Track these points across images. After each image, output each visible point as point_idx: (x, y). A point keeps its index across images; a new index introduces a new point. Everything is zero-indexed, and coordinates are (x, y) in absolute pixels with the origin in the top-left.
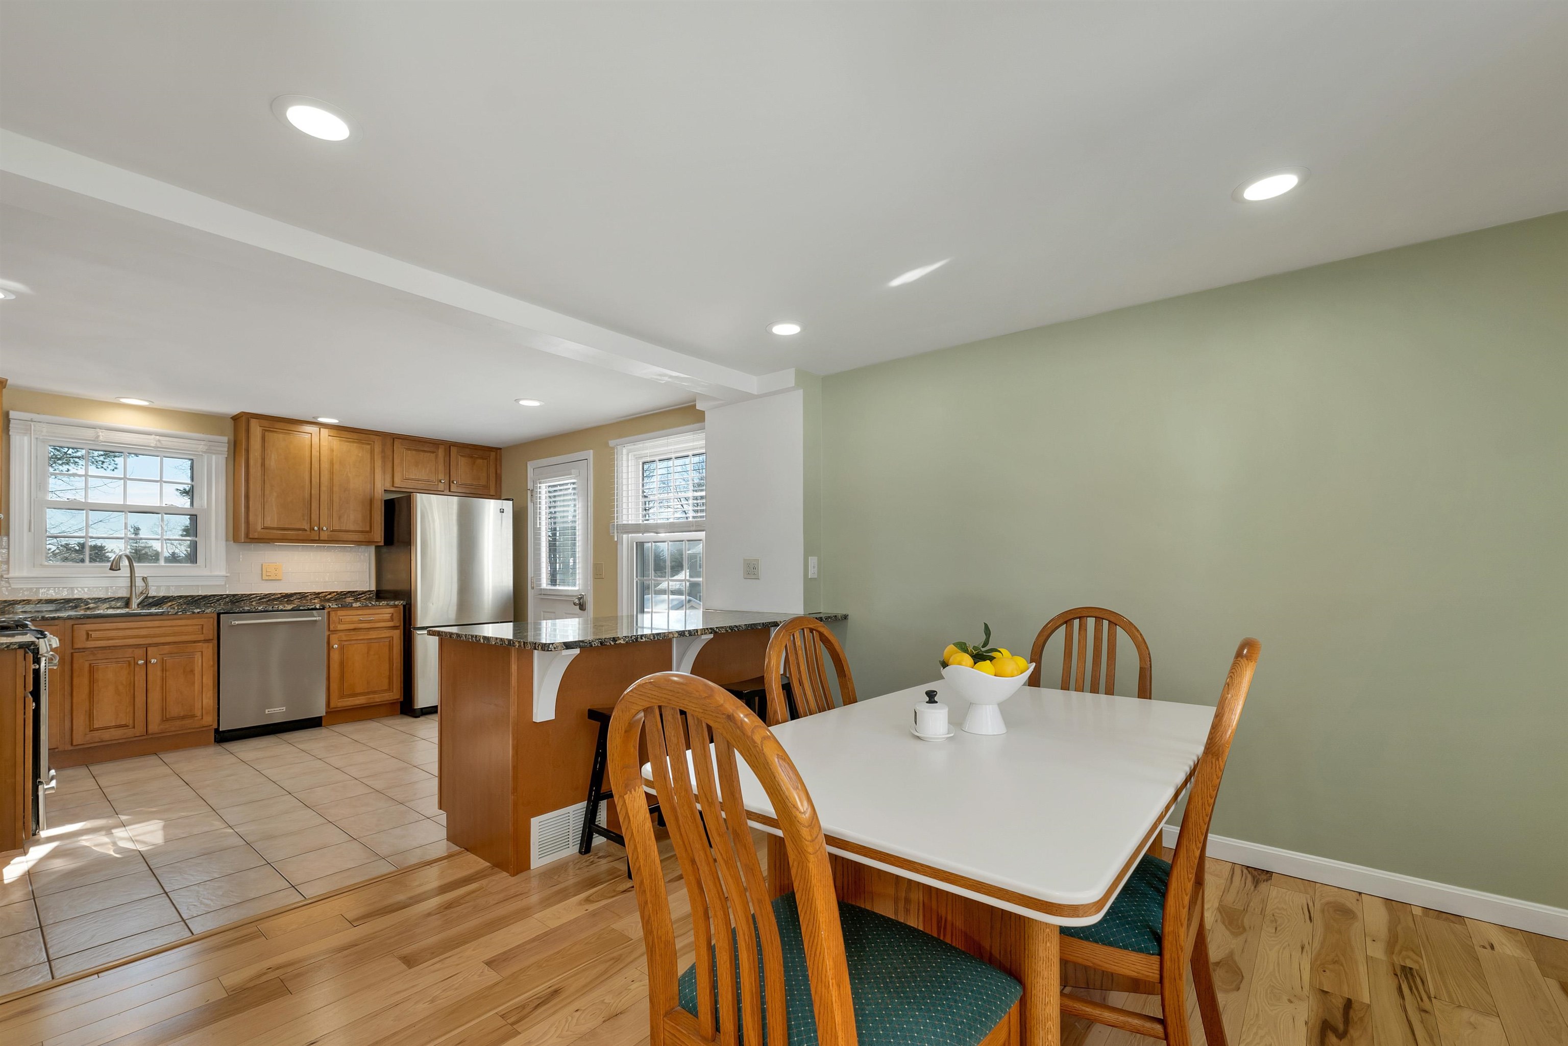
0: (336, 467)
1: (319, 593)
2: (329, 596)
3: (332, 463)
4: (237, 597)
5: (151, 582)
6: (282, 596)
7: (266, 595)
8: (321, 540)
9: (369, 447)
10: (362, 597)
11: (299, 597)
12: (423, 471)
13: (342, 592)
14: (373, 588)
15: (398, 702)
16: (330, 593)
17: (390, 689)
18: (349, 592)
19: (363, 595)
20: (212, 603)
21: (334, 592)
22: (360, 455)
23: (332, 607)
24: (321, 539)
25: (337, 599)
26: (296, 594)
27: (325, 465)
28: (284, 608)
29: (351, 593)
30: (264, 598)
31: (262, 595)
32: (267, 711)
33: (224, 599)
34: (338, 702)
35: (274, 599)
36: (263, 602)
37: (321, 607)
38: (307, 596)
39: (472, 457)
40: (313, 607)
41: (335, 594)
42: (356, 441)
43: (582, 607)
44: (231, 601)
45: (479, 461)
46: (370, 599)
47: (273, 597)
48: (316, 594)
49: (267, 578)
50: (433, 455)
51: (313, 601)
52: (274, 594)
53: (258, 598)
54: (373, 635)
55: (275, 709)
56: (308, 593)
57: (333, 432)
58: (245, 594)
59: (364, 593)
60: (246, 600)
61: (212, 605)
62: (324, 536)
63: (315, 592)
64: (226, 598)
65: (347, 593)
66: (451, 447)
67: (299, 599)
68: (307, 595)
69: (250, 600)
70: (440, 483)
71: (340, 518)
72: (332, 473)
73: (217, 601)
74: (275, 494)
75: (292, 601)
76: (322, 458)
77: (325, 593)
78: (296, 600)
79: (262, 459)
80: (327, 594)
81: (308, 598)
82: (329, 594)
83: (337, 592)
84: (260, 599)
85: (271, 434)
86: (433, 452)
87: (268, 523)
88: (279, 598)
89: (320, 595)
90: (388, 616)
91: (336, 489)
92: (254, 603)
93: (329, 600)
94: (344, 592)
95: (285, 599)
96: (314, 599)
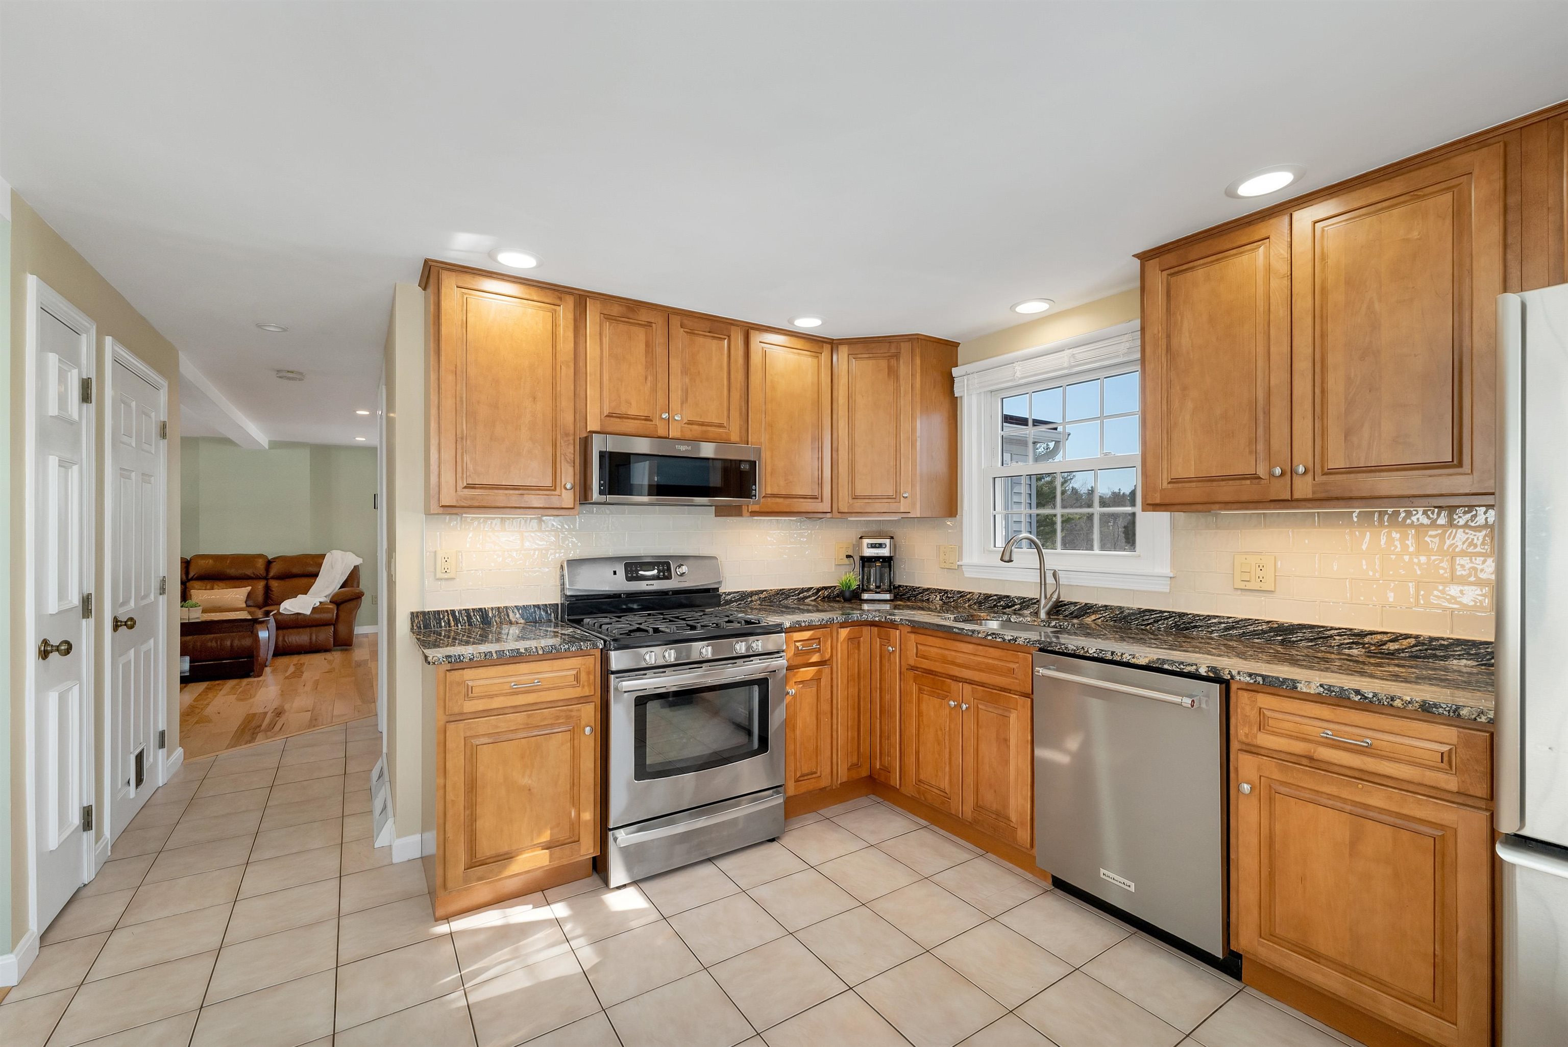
0: (1337, 297)
1: (1362, 634)
2: (1393, 646)
3: (1320, 291)
4: (1185, 619)
6: (1271, 629)
7: (1237, 622)
8: (1298, 500)
11: (1308, 635)
13: (1432, 639)
16: (1396, 638)
20: (1148, 624)
21: (1407, 636)
24: (1296, 496)
26: (1302, 627)
30: (1233, 628)
31: (1230, 621)
33: (1164, 619)
34: (1252, 945)
35: (1255, 634)
36: (1231, 635)
37: (1211, 675)
38: (1331, 636)
40: (1192, 669)
41: (1412, 641)
44: (1176, 625)
47: (1251, 628)
49: (1242, 585)
51: (1347, 651)
52: (1255, 622)
53: (1223, 625)
56: (1332, 629)
58: (1198, 616)
60: (1201, 626)
61: (1148, 627)
62: (1304, 487)
63: (1351, 630)
64: (1167, 619)
65: (1451, 645)
67: (1311, 641)
68: (1332, 632)
69: (1208, 627)
71: (1348, 434)
72: (1320, 316)
73: (1155, 622)
74: (1190, 405)
75: (1294, 642)
76: (1296, 288)
77: (1379, 637)
78: (1304, 644)
80: (1385, 638)
82: (1392, 641)
83: (1417, 637)
84: (1226, 629)
85: (1181, 279)
87: (1180, 472)
89: (1366, 640)
90: (1431, 752)
91: (1335, 358)
92: (1215, 635)
93: (1392, 654)
94: (1443, 639)
95: (1277, 635)
96: (1350, 648)
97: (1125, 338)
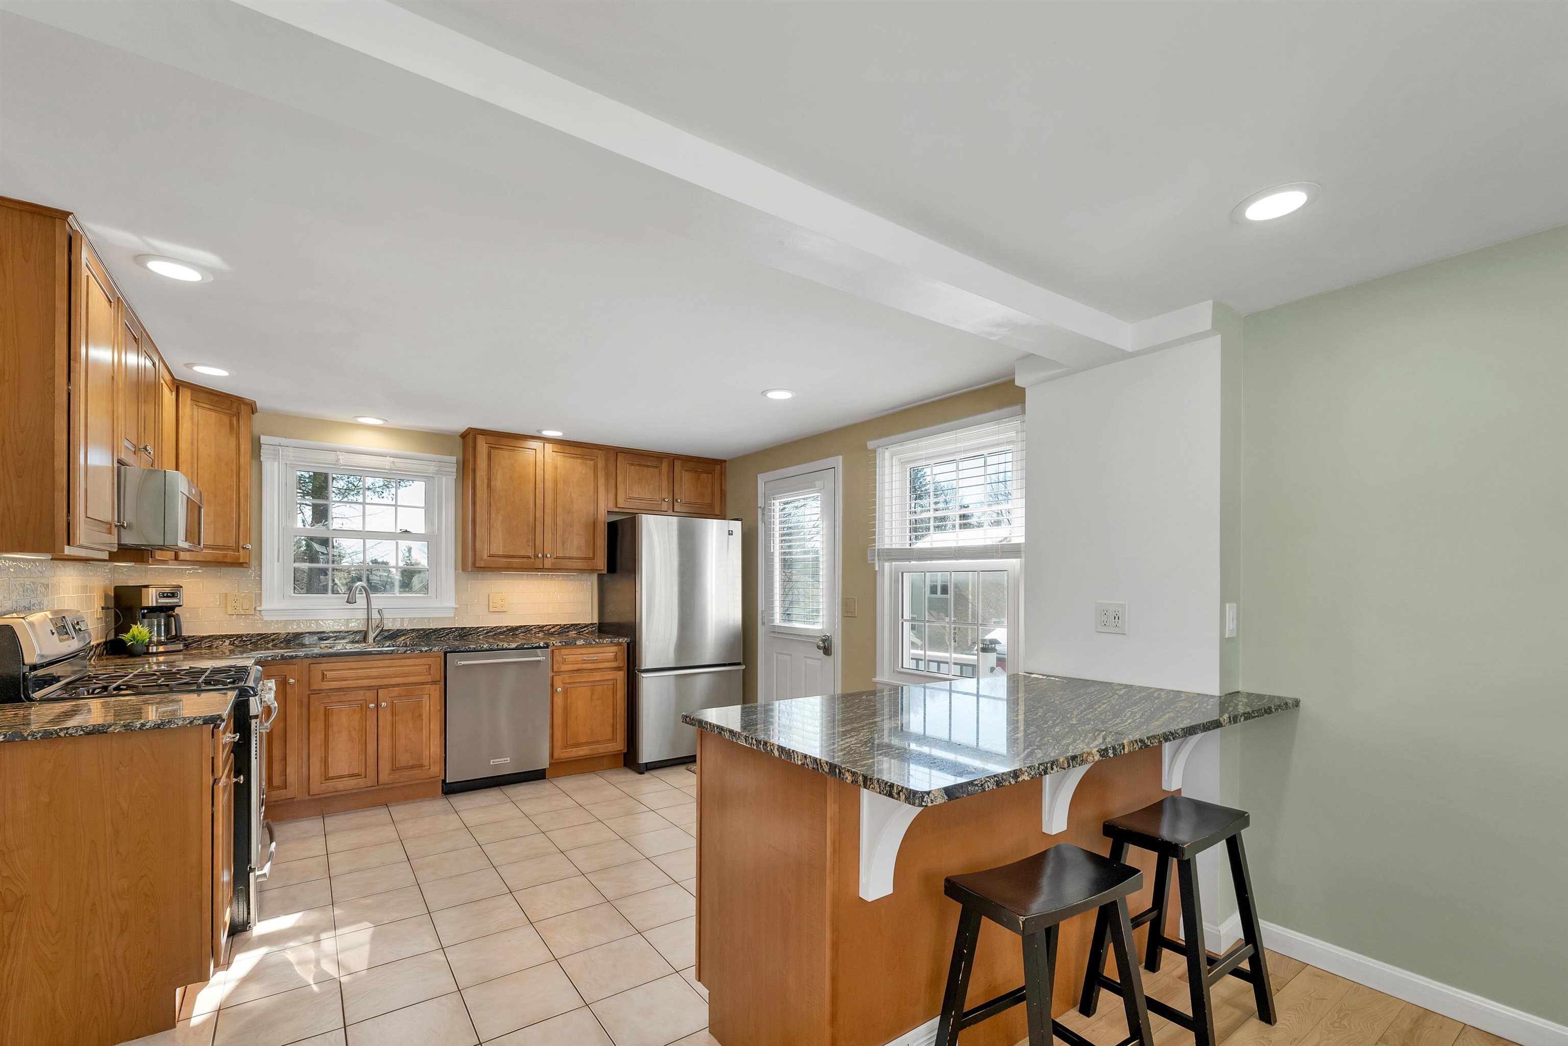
0: (560, 486)
1: (543, 627)
2: (553, 630)
3: (556, 483)
4: (465, 631)
5: (386, 615)
6: (508, 630)
7: (492, 629)
8: (545, 569)
9: (592, 463)
10: (585, 630)
11: (523, 630)
12: (647, 489)
13: (565, 625)
14: (596, 621)
15: (622, 753)
16: (554, 626)
17: (614, 739)
18: (572, 625)
19: (585, 629)
20: (443, 637)
21: (557, 625)
22: (584, 472)
23: (555, 644)
24: (545, 567)
25: (561, 633)
26: (521, 627)
27: (549, 485)
28: (509, 647)
29: (574, 626)
30: (490, 632)
31: (489, 628)
32: (492, 761)
33: (453, 633)
34: (562, 753)
35: (501, 633)
36: (489, 636)
37: (545, 645)
38: (532, 629)
39: (696, 472)
40: (537, 645)
41: (559, 627)
42: (580, 456)
43: (827, 651)
44: (460, 635)
45: (704, 476)
46: (592, 633)
47: (499, 631)
48: (540, 627)
49: (494, 610)
50: (657, 470)
51: (537, 635)
52: (500, 627)
53: (485, 631)
54: (597, 677)
55: (502, 759)
56: (532, 626)
57: (557, 447)
58: (472, 628)
59: (587, 626)
60: (473, 633)
61: (442, 639)
62: (548, 563)
63: (539, 625)
64: (455, 632)
65: (569, 627)
66: (675, 460)
67: (524, 633)
68: (531, 628)
69: (478, 633)
70: (663, 502)
71: (563, 543)
72: (555, 493)
73: (446, 635)
74: (500, 518)
75: (517, 634)
76: (546, 477)
77: (548, 627)
78: (521, 634)
79: (488, 479)
80: (550, 627)
81: (533, 632)
82: (552, 628)
83: (560, 625)
84: (487, 633)
85: (497, 451)
86: (656, 467)
87: (495, 551)
88: (505, 632)
89: (544, 629)
90: (611, 655)
91: (560, 511)
92: (481, 637)
93: (552, 634)
94: (568, 625)
95: (510, 632)
96: (539, 633)
97: (433, 463)
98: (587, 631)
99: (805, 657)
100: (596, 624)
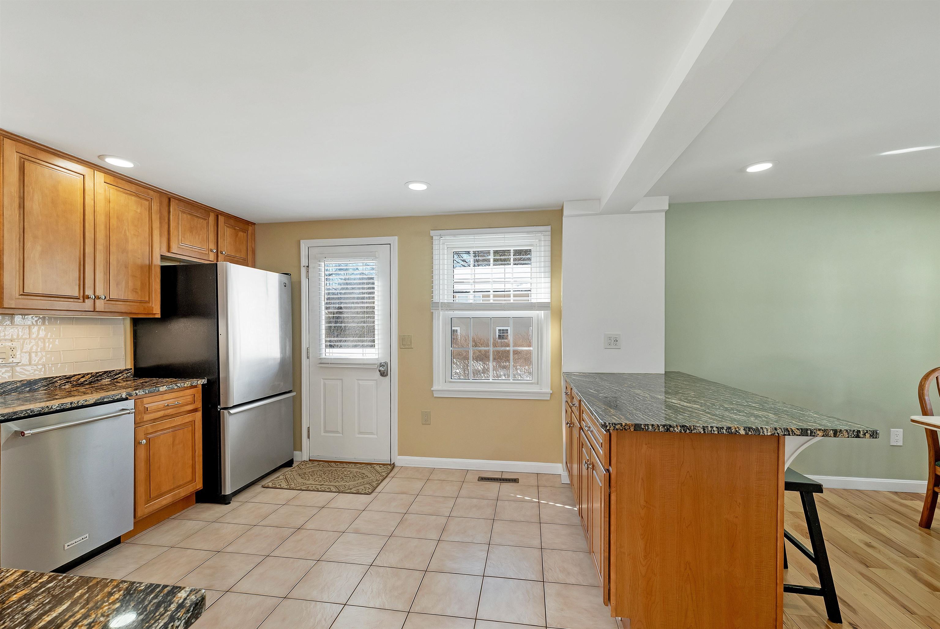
2: (83, 380)
6: (23, 385)
8: (96, 311)
9: (147, 203)
10: (120, 377)
11: (45, 384)
12: (197, 238)
13: (97, 373)
14: (129, 365)
15: (194, 493)
17: (193, 480)
18: (105, 372)
19: (120, 375)
21: (88, 374)
22: (139, 211)
23: (139, 394)
24: (96, 309)
25: (92, 382)
27: (101, 219)
28: (86, 403)
29: (107, 373)
32: (66, 545)
34: (146, 508)
38: (56, 381)
39: (235, 229)
40: (119, 397)
41: (90, 376)
42: (133, 194)
43: (382, 373)
45: (241, 234)
46: (126, 380)
47: (9, 387)
48: (67, 378)
49: (1, 361)
50: (205, 222)
51: (63, 387)
54: (178, 421)
55: (76, 540)
56: (57, 377)
57: (110, 179)
59: (121, 372)
62: (100, 305)
63: (65, 376)
65: (103, 374)
66: (219, 216)
70: (210, 253)
72: (108, 229)
75: (36, 388)
76: (97, 209)
77: (77, 377)
78: (42, 389)
79: (20, 197)
80: (79, 377)
81: (57, 384)
83: (92, 373)
85: (33, 166)
86: (205, 219)
87: (32, 289)
88: (17, 387)
89: (72, 380)
90: (189, 399)
91: (113, 249)
93: (82, 384)
94: (100, 372)
95: (26, 388)
96: (65, 385)
98: (122, 377)
99: (358, 380)
100: (131, 369)
